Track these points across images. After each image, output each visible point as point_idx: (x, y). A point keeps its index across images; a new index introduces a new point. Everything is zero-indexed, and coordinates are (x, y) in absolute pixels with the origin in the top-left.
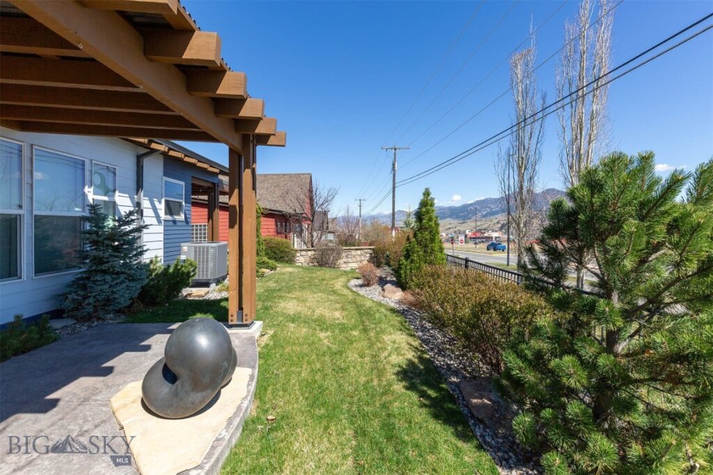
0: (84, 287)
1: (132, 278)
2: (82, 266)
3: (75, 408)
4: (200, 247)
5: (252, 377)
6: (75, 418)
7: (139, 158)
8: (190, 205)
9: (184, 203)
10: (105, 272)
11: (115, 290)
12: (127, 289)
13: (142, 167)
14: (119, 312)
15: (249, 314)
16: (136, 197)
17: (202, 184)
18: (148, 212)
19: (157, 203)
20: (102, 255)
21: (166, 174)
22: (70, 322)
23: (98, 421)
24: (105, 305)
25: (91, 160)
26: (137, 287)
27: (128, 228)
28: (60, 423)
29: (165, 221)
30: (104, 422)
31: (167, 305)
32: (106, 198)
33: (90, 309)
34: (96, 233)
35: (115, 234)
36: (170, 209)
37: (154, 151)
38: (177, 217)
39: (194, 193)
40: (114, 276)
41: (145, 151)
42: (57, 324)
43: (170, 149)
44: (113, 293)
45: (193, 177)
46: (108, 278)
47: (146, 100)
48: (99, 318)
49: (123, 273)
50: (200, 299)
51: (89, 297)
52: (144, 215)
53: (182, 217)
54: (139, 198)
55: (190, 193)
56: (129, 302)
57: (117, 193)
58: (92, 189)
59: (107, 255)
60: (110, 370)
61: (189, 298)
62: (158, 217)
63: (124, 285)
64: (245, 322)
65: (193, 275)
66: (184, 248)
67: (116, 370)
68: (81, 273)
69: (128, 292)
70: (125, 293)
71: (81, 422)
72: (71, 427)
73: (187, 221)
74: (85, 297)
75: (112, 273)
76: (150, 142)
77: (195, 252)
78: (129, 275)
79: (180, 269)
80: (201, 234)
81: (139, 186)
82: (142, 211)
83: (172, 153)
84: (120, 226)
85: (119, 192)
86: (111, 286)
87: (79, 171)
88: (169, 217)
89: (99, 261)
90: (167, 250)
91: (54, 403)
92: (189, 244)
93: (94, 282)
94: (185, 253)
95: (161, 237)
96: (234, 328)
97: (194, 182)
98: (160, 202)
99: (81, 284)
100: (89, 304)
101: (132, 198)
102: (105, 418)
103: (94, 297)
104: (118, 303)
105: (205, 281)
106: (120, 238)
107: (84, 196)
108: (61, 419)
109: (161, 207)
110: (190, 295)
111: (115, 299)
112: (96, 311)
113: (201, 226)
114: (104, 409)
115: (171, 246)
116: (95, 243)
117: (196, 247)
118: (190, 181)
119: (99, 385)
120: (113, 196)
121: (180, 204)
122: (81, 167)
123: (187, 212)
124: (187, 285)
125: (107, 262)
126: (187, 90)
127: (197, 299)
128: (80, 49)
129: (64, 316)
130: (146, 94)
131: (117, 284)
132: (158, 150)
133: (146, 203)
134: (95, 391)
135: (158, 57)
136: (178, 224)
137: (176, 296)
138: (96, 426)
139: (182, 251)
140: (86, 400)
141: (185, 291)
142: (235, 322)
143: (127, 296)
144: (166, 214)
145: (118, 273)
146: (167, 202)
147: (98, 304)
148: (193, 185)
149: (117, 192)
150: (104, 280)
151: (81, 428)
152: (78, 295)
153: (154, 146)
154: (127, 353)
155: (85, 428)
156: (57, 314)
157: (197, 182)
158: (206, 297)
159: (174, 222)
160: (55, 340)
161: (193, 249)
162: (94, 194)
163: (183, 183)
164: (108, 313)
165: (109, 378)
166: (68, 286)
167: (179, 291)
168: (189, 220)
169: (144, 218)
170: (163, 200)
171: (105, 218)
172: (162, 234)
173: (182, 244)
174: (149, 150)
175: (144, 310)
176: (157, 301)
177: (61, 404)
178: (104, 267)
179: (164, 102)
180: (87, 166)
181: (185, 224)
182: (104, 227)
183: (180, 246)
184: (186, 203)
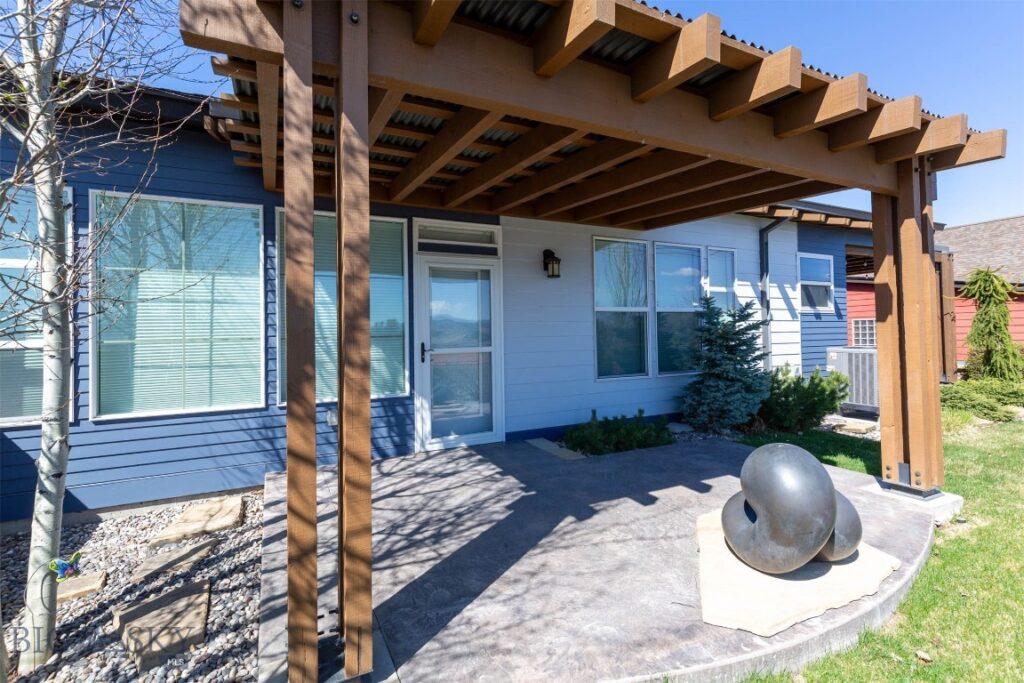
0: (699, 392)
1: (748, 389)
2: (695, 367)
3: (667, 512)
4: (857, 355)
5: (897, 573)
6: (665, 521)
7: (763, 233)
8: (845, 290)
9: (832, 288)
10: (718, 377)
11: (729, 400)
12: (744, 402)
13: (767, 244)
14: (737, 428)
15: (923, 474)
16: (759, 284)
17: (866, 254)
18: (776, 303)
19: (789, 291)
20: (714, 356)
21: (801, 249)
22: (688, 429)
23: (680, 533)
24: (720, 417)
25: (707, 247)
26: (756, 401)
27: (743, 325)
28: (653, 520)
29: (802, 314)
30: (686, 536)
31: (800, 433)
32: (723, 289)
33: (704, 418)
34: (709, 330)
35: (729, 333)
36: (809, 297)
37: (780, 220)
38: (821, 309)
39: (850, 270)
40: (728, 383)
41: (767, 222)
42: (676, 428)
43: (801, 212)
44: (728, 403)
45: (847, 246)
46: (721, 384)
47: (722, 167)
48: (715, 432)
49: (739, 380)
50: (858, 436)
51: (704, 404)
52: (771, 307)
53: (830, 308)
54: (765, 286)
55: (844, 271)
56: (747, 419)
57: (736, 282)
58: (708, 280)
59: (719, 356)
60: (707, 489)
61: (838, 432)
62: (791, 309)
63: (738, 395)
64: (914, 486)
65: (843, 397)
66: (832, 354)
67: (713, 490)
68: (696, 376)
69: (745, 405)
70: (742, 407)
71: (668, 526)
72: (660, 528)
73: (839, 314)
74: (700, 404)
75: (727, 379)
76: (773, 209)
77: (850, 361)
78: (744, 383)
79: (818, 385)
80: (864, 335)
81: (764, 269)
82: (768, 302)
83: (806, 217)
84: (735, 322)
85: (739, 280)
86: (724, 395)
87: (696, 259)
88: (808, 309)
89: (712, 363)
90: (807, 356)
91: (653, 500)
92: (840, 349)
93: (708, 387)
94: (833, 362)
95: (798, 338)
96: (892, 490)
97: (849, 253)
98: (794, 289)
99: (696, 388)
100: (703, 412)
101: (754, 286)
102: (688, 534)
103: (709, 404)
104: (733, 417)
105: (868, 410)
106: (734, 337)
107: (700, 288)
108: (654, 517)
109: (796, 295)
110: (840, 426)
111: (730, 411)
112: (711, 422)
113: (864, 322)
114: (690, 524)
115: (812, 351)
116: (709, 342)
117: (850, 355)
118: (843, 254)
119: (693, 500)
120: (732, 286)
121: (827, 289)
122: (697, 254)
123: (838, 300)
124: (833, 410)
125: (719, 365)
126: (775, 135)
127: (851, 434)
128: (644, 145)
129: (683, 420)
130: (719, 161)
131: (731, 393)
132: (786, 218)
133: (773, 292)
134: (688, 504)
135: (724, 114)
136: (823, 318)
137: (818, 424)
138: (679, 537)
139: (829, 358)
140: (679, 508)
141: (831, 420)
142: (895, 480)
143: (742, 409)
144: (803, 305)
145: (733, 380)
146: (805, 288)
147: (712, 413)
148: (849, 258)
149: (736, 280)
150: (717, 386)
151: (667, 533)
152: (694, 400)
153: (779, 213)
154: (729, 477)
155: (669, 534)
156: (676, 417)
157: (855, 253)
158: (869, 436)
159: (818, 316)
160: (670, 443)
161: (846, 357)
162: (712, 285)
163: (830, 258)
164: (724, 428)
165: (704, 496)
166: (686, 388)
167: (820, 418)
168: (843, 313)
169: (772, 312)
170: (799, 286)
171: (719, 313)
172: (799, 334)
173: (828, 349)
174: (773, 221)
175: (766, 433)
176: (786, 424)
177: (658, 503)
178: (717, 370)
179: (742, 162)
180: (703, 254)
181: (836, 319)
182: (718, 323)
183: (825, 352)
184: (836, 286)
